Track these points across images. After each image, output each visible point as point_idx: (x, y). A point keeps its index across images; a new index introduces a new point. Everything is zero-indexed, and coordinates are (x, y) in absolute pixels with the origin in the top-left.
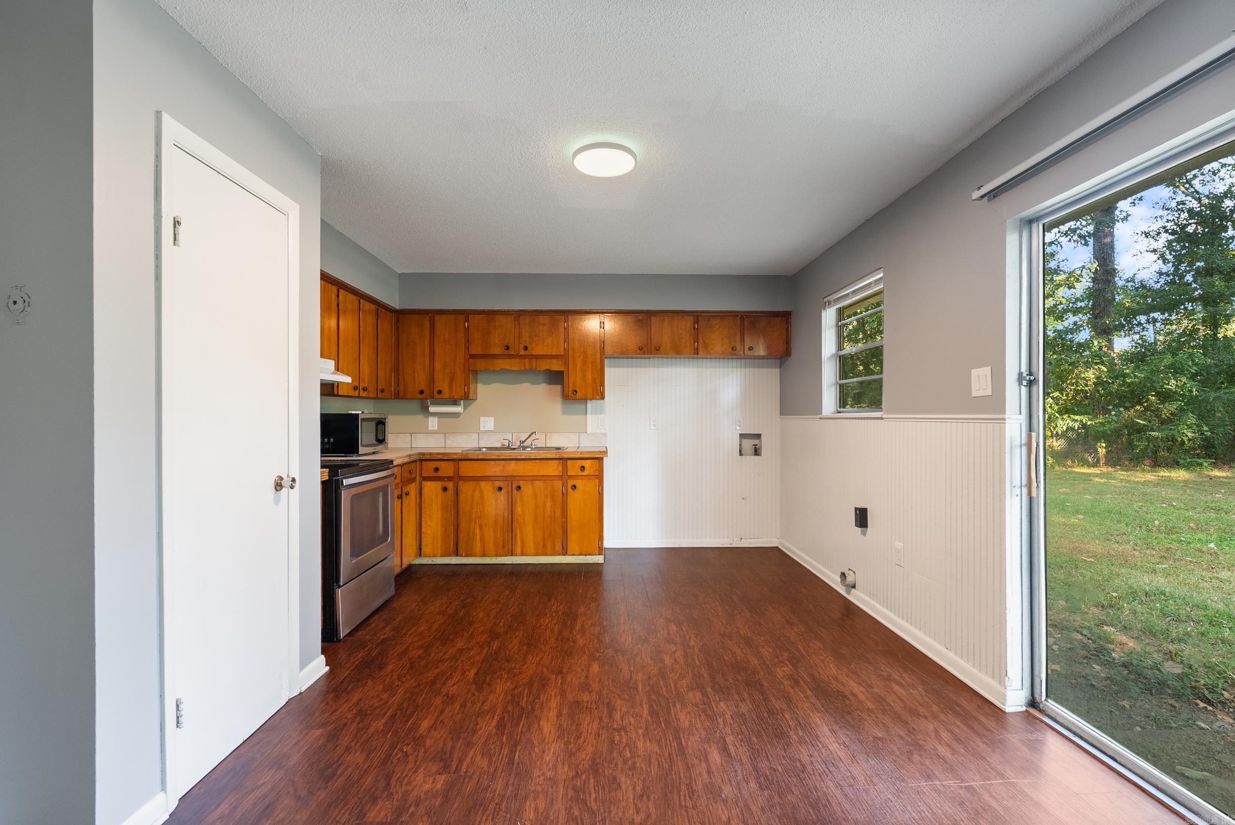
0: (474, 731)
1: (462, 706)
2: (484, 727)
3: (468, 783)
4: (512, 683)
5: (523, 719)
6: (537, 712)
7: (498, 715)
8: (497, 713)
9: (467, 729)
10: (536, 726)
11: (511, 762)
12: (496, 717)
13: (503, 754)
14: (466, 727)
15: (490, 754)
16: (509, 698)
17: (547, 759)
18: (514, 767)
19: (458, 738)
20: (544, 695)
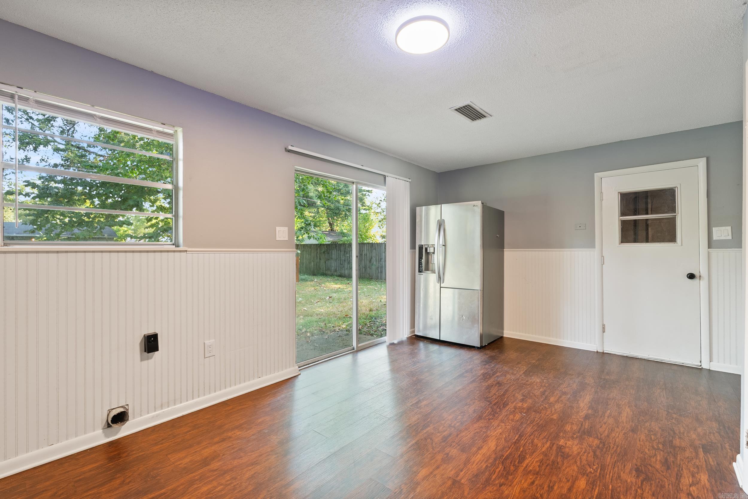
0: (541, 461)
1: (552, 487)
2: (534, 462)
3: (546, 436)
4: (503, 492)
5: (505, 456)
6: (493, 456)
7: (523, 466)
8: (523, 468)
9: (547, 466)
10: (498, 448)
11: (521, 436)
12: (525, 465)
13: (524, 441)
14: (548, 467)
15: (532, 444)
16: (510, 477)
17: (500, 430)
18: (519, 433)
19: (553, 462)
20: (482, 467)
